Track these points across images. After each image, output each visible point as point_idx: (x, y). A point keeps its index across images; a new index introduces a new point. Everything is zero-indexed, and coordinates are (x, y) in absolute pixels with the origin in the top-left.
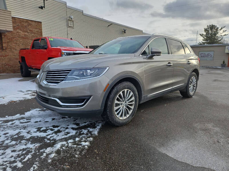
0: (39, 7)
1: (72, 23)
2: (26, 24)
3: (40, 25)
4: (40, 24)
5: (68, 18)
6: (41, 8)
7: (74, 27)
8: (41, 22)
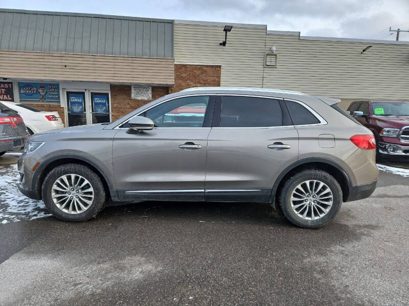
0: (221, 44)
1: (273, 60)
2: (198, 72)
3: (218, 71)
4: (218, 69)
5: (267, 52)
6: (224, 44)
7: (278, 64)
8: (220, 67)
